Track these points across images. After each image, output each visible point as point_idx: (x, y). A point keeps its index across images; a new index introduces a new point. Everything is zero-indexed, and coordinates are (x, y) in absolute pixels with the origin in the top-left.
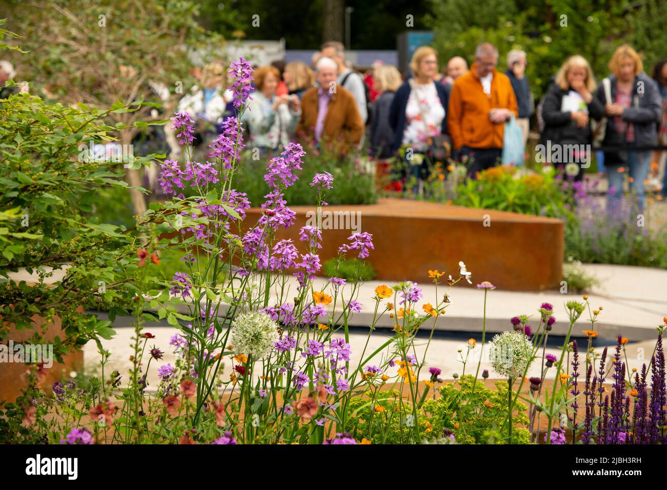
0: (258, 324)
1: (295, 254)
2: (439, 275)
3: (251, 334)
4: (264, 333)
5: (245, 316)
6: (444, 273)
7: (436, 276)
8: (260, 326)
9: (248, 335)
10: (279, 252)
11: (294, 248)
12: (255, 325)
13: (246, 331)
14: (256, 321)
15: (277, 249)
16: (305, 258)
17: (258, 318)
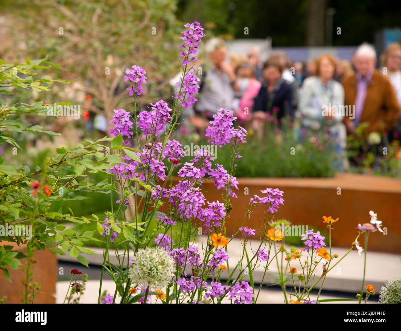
0: (154, 258)
1: (202, 201)
2: (333, 221)
3: (147, 268)
4: (160, 267)
5: (144, 252)
6: (338, 219)
7: (330, 222)
8: (156, 260)
9: (145, 268)
10: (187, 199)
11: (202, 195)
12: (152, 259)
13: (143, 265)
14: (154, 256)
15: (186, 197)
16: (211, 205)
17: (156, 253)
